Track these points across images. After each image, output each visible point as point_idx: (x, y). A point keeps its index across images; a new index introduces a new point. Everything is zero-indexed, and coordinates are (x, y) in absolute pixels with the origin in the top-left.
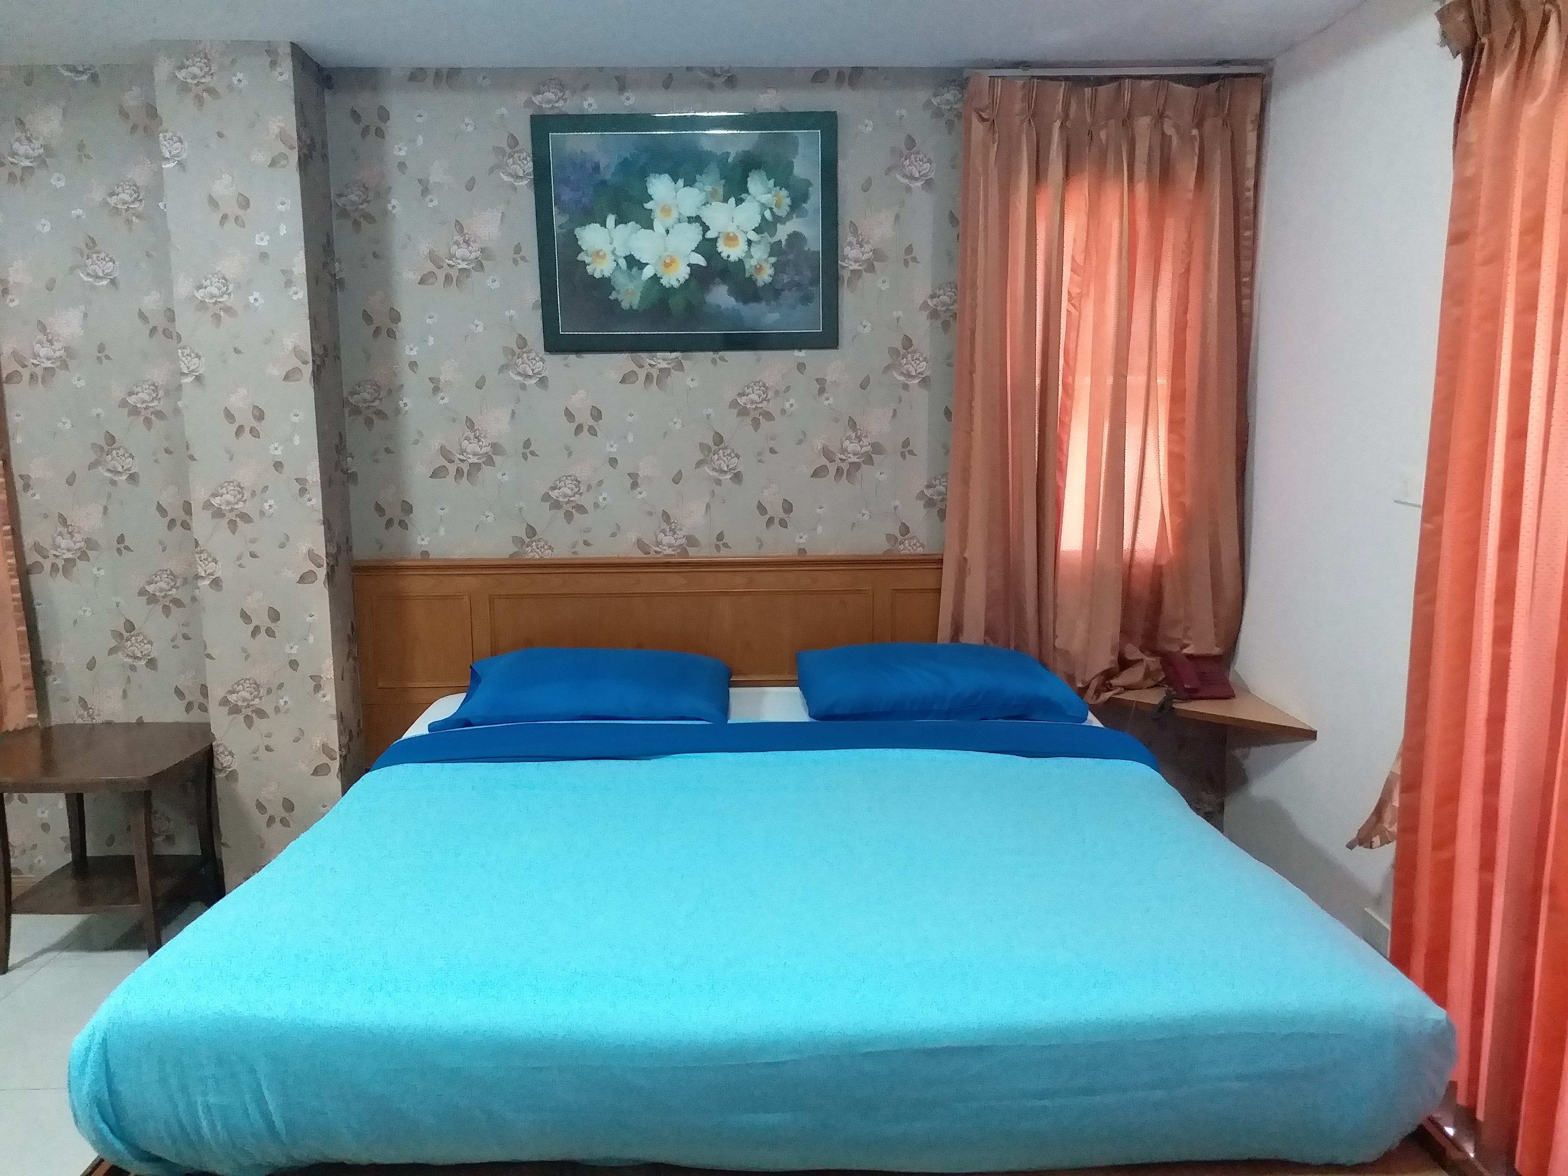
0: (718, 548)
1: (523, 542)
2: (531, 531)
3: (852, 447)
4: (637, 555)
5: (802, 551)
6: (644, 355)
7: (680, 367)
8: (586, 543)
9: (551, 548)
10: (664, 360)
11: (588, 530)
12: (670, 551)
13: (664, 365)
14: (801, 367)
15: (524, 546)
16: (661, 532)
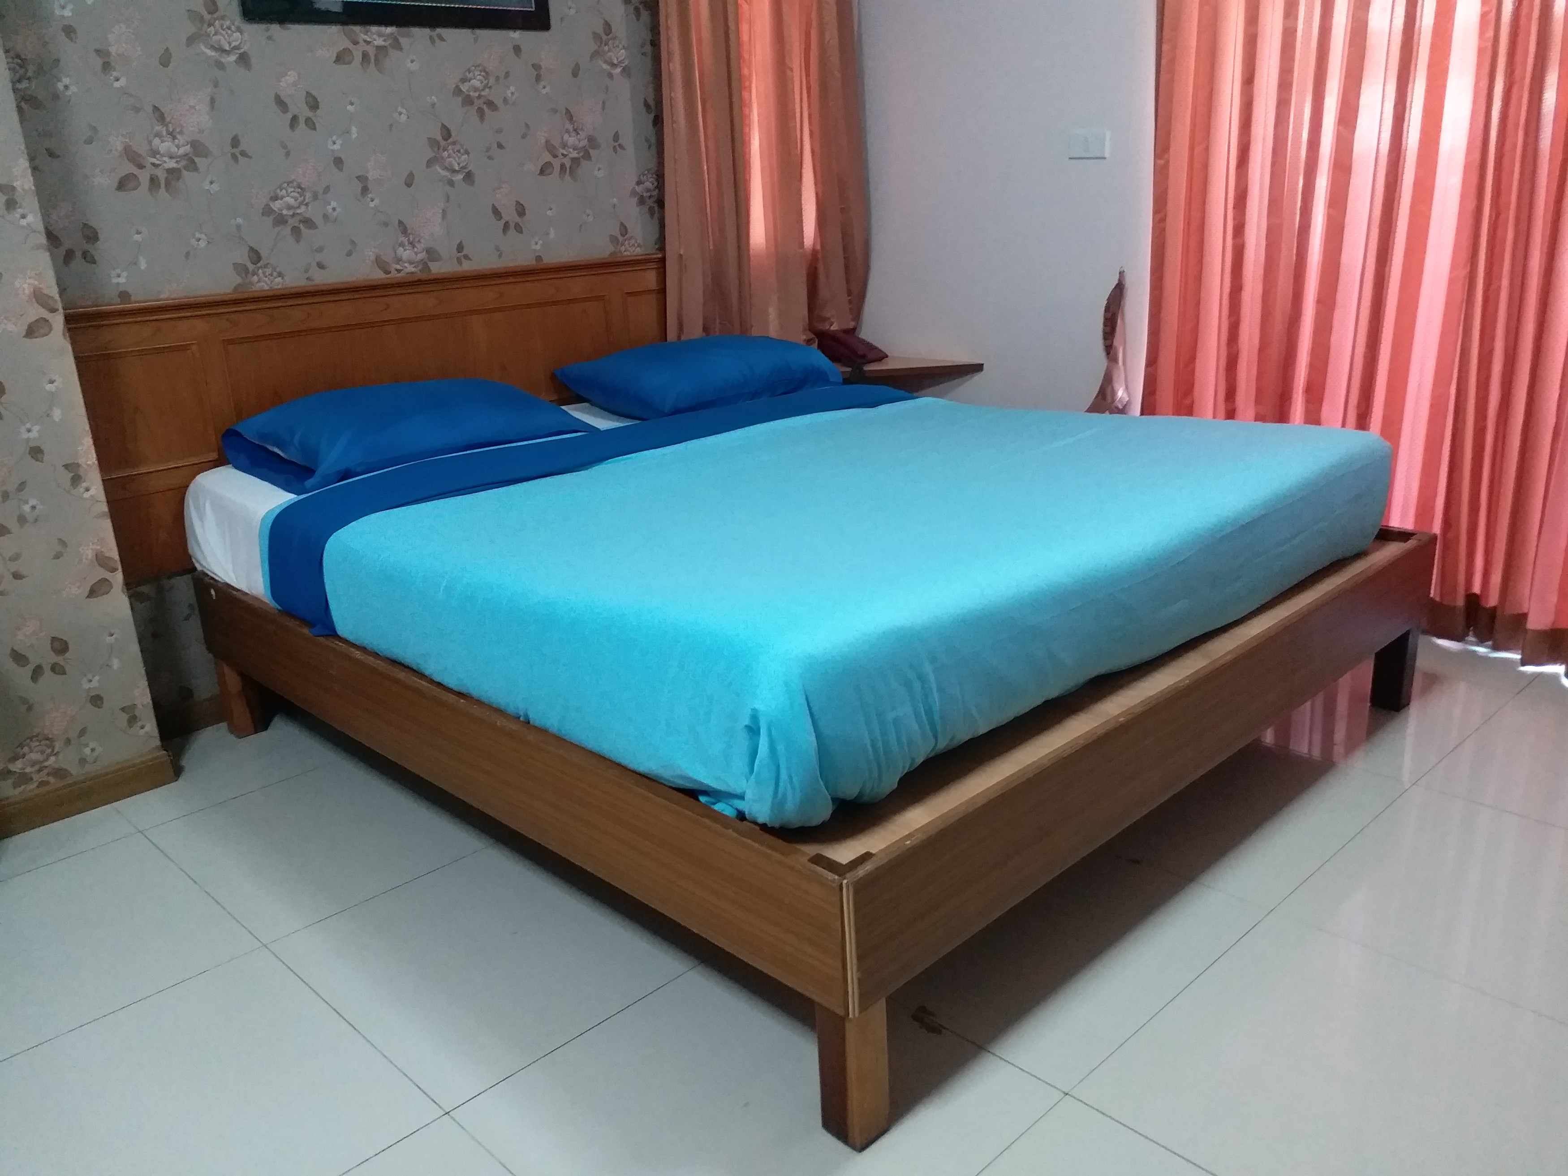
0: (459, 261)
1: (246, 271)
2: (255, 256)
3: (571, 140)
4: (378, 275)
5: (539, 259)
7: (397, 45)
8: (321, 266)
9: (280, 275)
10: (380, 35)
11: (320, 250)
12: (410, 269)
13: (379, 42)
14: (517, 49)
15: (249, 275)
16: (400, 246)
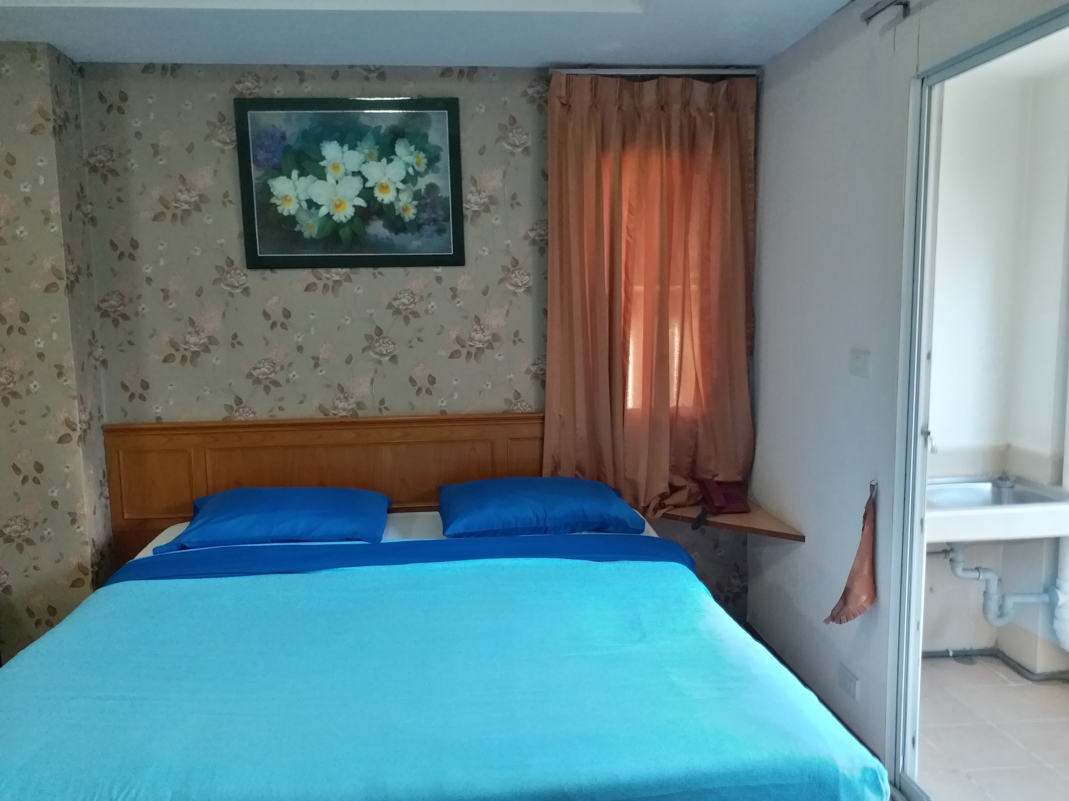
0: (380, 410)
1: (232, 409)
2: (239, 401)
3: (477, 336)
4: (319, 416)
5: (443, 412)
6: (322, 271)
7: (349, 279)
9: (254, 413)
10: (337, 274)
12: (344, 414)
13: (337, 278)
14: (439, 279)
15: (233, 412)
16: (337, 399)
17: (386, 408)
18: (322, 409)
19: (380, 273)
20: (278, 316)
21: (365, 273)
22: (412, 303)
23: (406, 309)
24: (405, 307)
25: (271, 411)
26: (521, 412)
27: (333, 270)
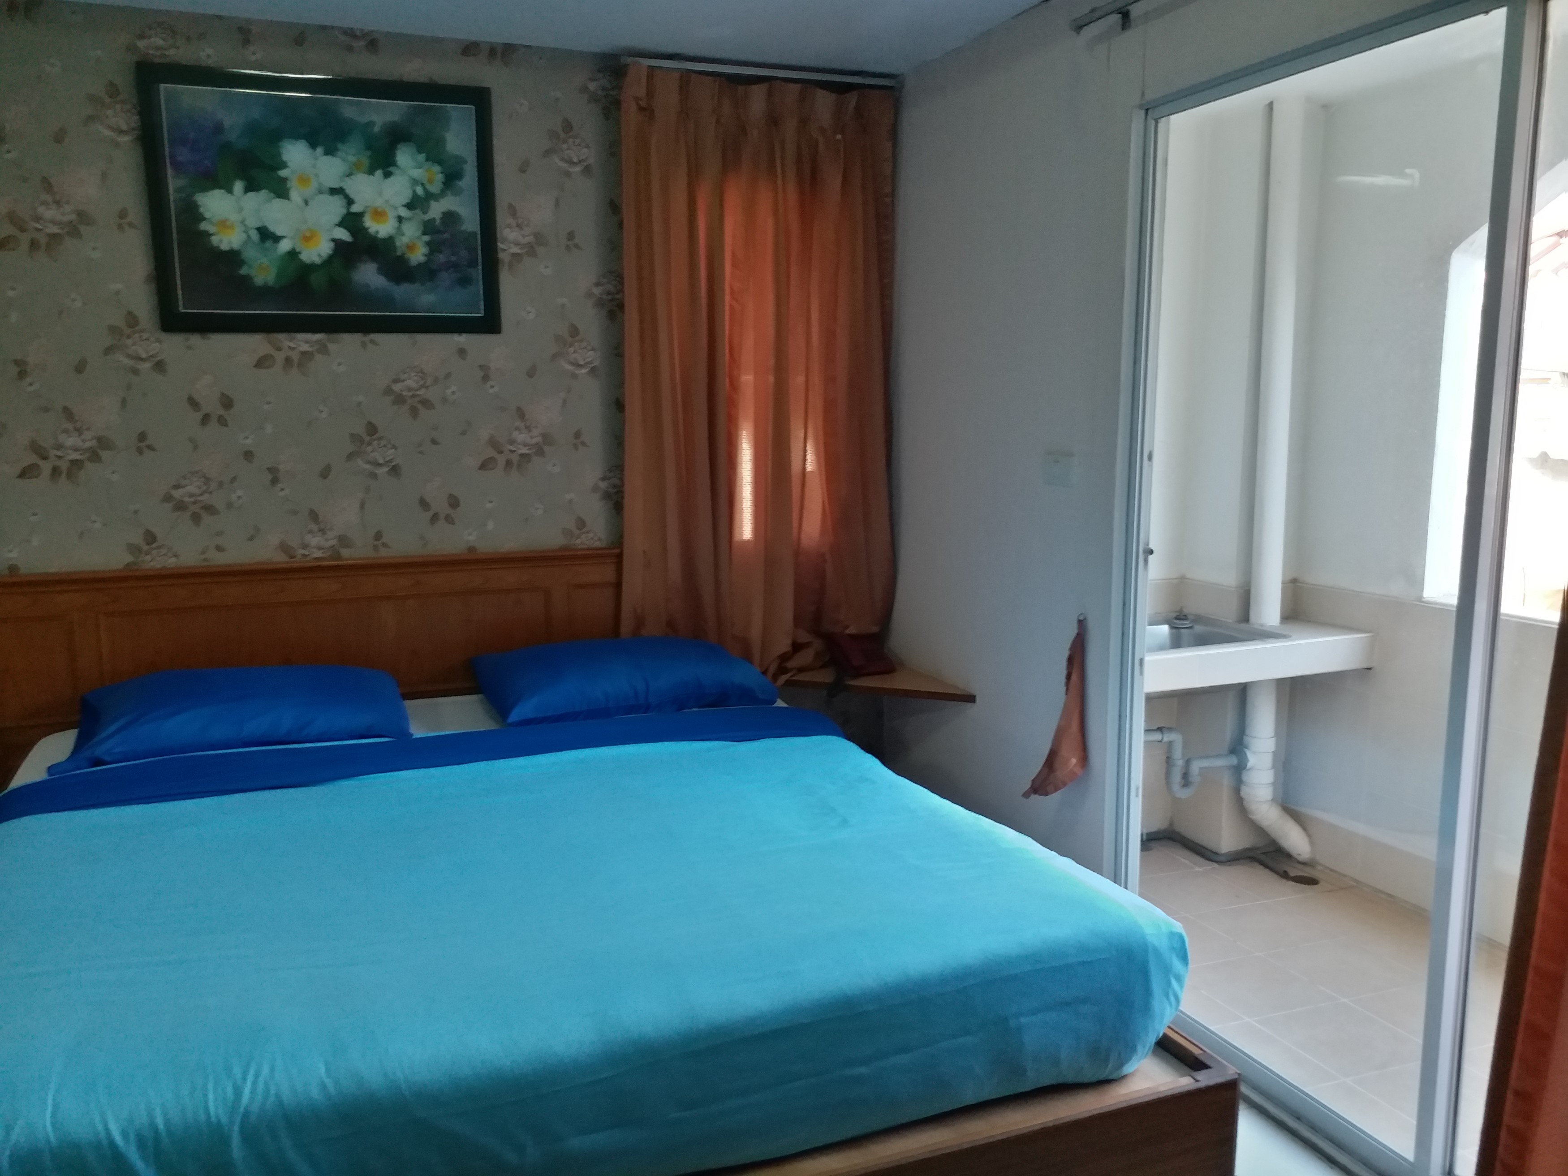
0: (376, 548)
1: (140, 549)
2: (150, 538)
3: (521, 437)
4: (280, 559)
5: (472, 549)
6: (281, 337)
7: (323, 349)
8: (219, 549)
9: (175, 555)
10: (306, 342)
11: (219, 534)
12: (319, 554)
13: (305, 347)
14: (462, 352)
15: (142, 555)
16: (309, 532)
17: (385, 545)
18: (284, 547)
19: (373, 342)
20: (211, 405)
21: (350, 341)
22: (422, 387)
23: (413, 396)
24: (411, 394)
25: (203, 553)
26: (586, 547)
27: (300, 336)
